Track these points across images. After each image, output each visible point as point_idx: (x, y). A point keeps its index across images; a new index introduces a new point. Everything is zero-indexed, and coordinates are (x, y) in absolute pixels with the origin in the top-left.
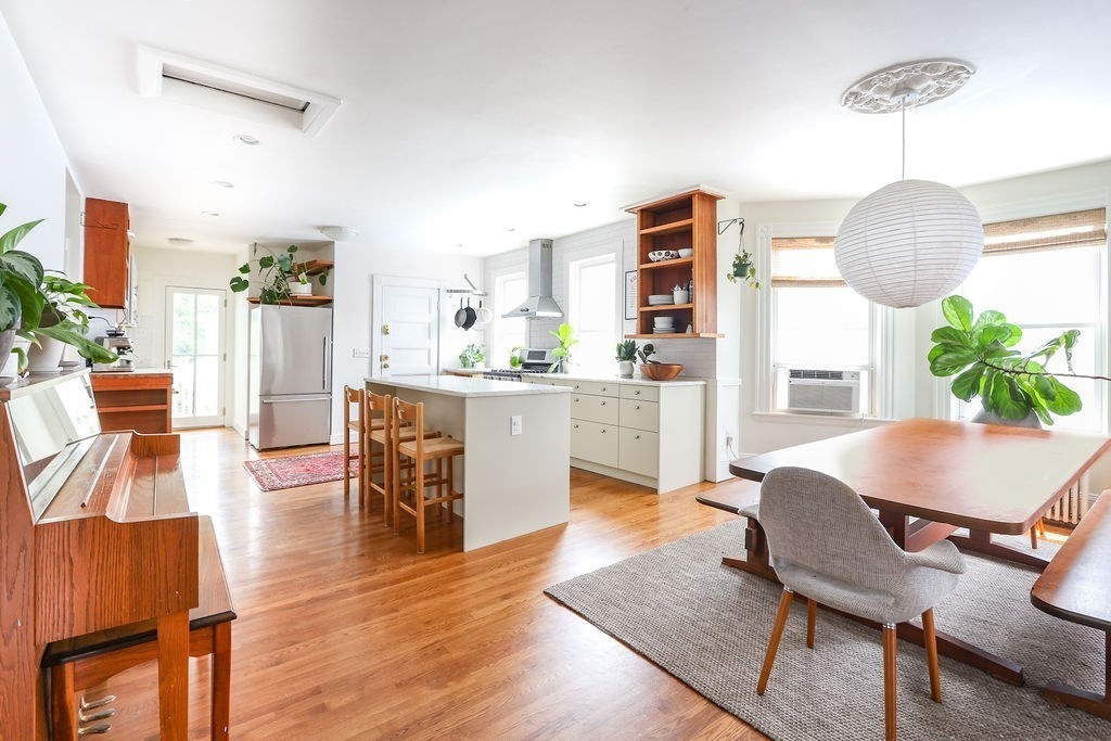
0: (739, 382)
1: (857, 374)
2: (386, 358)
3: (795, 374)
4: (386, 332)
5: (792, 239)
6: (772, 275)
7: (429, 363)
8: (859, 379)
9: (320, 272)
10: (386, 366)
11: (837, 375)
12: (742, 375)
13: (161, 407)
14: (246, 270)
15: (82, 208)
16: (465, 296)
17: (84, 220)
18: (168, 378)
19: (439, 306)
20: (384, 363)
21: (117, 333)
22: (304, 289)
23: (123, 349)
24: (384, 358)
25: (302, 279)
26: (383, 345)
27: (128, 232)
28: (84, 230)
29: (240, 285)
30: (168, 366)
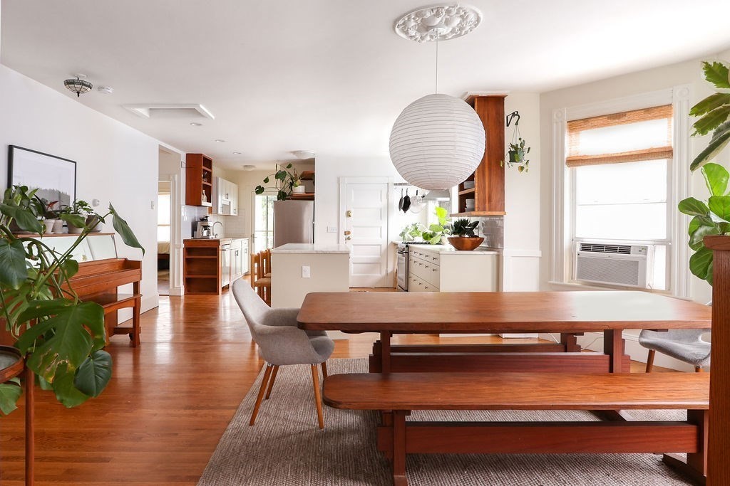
0: (539, 253)
1: (645, 249)
2: (349, 233)
3: (586, 247)
4: (348, 214)
5: (586, 120)
6: (566, 155)
7: (381, 236)
8: (646, 254)
9: (309, 177)
10: (349, 239)
11: (626, 250)
12: (541, 248)
13: (215, 257)
14: (266, 181)
15: (184, 159)
16: (405, 187)
17: (184, 165)
18: (218, 242)
19: (388, 196)
20: (347, 236)
21: (204, 219)
22: (300, 189)
23: (206, 227)
24: (347, 233)
25: (297, 183)
26: (346, 224)
27: (203, 167)
28: (184, 170)
29: (260, 190)
30: (253, 237)
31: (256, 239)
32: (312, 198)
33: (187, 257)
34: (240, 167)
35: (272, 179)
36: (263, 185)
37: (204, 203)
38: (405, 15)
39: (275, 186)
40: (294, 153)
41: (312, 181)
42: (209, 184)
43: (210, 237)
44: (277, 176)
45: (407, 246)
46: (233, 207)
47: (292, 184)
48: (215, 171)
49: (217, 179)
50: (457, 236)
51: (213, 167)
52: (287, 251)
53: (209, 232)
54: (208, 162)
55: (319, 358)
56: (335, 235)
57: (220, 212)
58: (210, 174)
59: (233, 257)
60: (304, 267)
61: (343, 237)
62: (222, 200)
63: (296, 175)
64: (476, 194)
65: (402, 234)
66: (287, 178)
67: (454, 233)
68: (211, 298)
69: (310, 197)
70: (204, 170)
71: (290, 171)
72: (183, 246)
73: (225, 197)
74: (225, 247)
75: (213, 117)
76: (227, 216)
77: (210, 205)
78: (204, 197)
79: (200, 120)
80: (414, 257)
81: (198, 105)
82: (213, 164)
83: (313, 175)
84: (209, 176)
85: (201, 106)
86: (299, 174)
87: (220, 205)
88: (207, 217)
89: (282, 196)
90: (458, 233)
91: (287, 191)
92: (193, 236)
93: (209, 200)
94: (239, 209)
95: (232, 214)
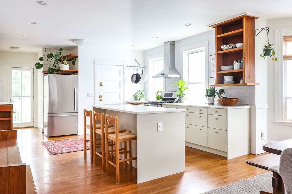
0: (267, 106)
7: (120, 99)
10: (101, 100)
13: (9, 118)
14: (42, 59)
16: (136, 68)
18: (11, 106)
19: (124, 73)
22: (66, 67)
24: (100, 97)
26: (100, 91)
29: (40, 66)
56: (93, 98)
60: (159, 124)
61: (97, 99)
69: (74, 72)
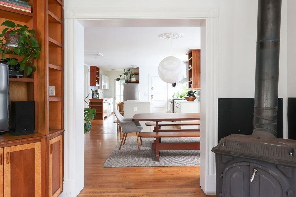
4: (152, 89)
7: (165, 97)
9: (137, 74)
13: (101, 105)
14: (121, 76)
15: (89, 68)
17: (89, 71)
18: (102, 99)
20: (152, 97)
21: (97, 91)
22: (134, 79)
23: (98, 94)
25: (132, 77)
27: (97, 71)
28: (89, 72)
29: (118, 79)
30: (115, 98)
31: (116, 99)
32: (138, 82)
33: (91, 105)
34: (110, 70)
35: (123, 75)
36: (119, 77)
37: (97, 85)
38: (162, 35)
39: (124, 78)
40: (131, 65)
41: (138, 76)
42: (98, 77)
43: (99, 98)
44: (125, 74)
45: (173, 100)
46: (107, 86)
47: (130, 77)
48: (101, 72)
49: (101, 75)
50: (189, 96)
51: (100, 70)
52: (129, 102)
53: (99, 96)
54: (98, 69)
55: (138, 130)
56: (148, 96)
57: (103, 88)
58: (99, 73)
59: (108, 105)
60: (135, 107)
61: (150, 97)
62: (103, 83)
63: (132, 73)
64: (192, 82)
65: (173, 96)
66: (129, 74)
67: (188, 95)
68: (100, 121)
69: (137, 82)
70: (97, 72)
71: (130, 72)
72: (89, 101)
73: (104, 82)
74: (105, 102)
75: (103, 56)
76: (105, 90)
77: (99, 85)
78: (97, 83)
79: (98, 57)
80: (175, 104)
81: (98, 53)
82: (100, 69)
83: (139, 73)
84: (98, 74)
85: (99, 53)
86: (133, 73)
87: (102, 86)
88: (98, 90)
89: (127, 82)
90: (189, 95)
91: (129, 80)
92: (93, 97)
93: (98, 84)
94: (109, 87)
95: (107, 89)
